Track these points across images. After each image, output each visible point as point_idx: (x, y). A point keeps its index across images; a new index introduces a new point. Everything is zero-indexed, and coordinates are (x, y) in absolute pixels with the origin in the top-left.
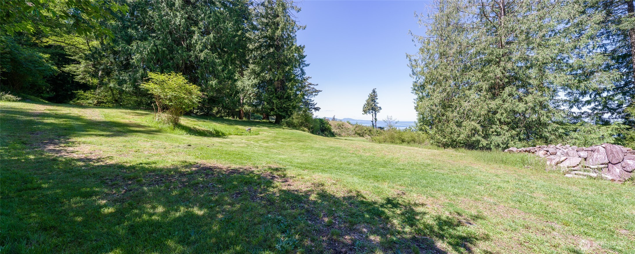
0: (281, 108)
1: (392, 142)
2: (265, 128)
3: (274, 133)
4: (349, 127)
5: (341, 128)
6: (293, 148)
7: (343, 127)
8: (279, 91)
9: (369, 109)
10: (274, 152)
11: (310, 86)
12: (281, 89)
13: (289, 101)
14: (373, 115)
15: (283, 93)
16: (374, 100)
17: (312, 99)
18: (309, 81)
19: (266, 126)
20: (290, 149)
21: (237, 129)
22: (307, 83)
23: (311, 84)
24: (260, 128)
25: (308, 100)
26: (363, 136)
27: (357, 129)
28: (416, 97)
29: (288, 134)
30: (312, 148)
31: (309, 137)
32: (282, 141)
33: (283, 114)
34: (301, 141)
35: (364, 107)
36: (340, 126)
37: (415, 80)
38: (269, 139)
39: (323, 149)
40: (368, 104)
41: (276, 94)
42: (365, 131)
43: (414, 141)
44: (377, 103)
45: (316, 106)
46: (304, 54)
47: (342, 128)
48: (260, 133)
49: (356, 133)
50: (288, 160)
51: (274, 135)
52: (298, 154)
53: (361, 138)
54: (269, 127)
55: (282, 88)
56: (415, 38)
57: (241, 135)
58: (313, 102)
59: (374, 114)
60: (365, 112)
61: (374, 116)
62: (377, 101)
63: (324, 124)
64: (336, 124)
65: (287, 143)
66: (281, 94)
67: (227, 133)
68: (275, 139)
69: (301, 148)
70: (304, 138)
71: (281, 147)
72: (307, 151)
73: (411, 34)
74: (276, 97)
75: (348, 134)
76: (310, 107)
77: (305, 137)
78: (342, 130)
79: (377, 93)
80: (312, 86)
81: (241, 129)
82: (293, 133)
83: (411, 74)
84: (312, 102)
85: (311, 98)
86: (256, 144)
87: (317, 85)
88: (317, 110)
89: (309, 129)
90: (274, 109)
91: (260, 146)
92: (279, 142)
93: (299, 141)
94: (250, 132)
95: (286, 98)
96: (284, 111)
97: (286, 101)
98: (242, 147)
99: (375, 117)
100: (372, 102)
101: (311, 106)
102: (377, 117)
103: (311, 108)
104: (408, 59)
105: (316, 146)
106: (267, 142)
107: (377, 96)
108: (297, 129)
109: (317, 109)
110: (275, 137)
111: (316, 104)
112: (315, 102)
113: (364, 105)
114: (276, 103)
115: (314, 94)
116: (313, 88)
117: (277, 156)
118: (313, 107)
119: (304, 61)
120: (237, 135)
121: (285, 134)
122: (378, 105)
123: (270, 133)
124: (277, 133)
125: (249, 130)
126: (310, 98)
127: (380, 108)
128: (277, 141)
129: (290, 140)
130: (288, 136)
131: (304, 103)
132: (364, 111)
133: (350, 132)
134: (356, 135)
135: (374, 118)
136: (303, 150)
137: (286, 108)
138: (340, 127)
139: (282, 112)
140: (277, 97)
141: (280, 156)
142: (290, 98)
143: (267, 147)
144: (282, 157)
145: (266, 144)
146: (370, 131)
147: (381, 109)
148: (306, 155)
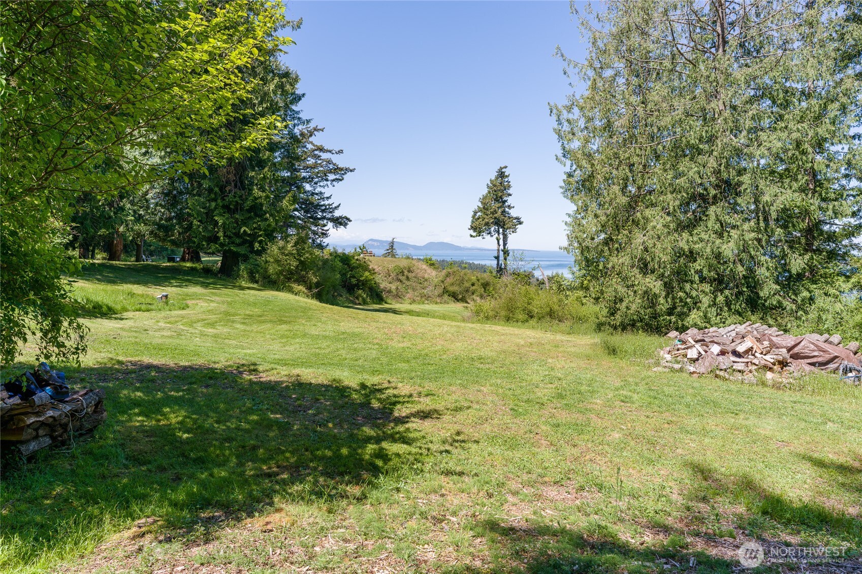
0: (237, 235)
1: (508, 319)
2: (197, 290)
3: (223, 302)
4: (426, 276)
5: (403, 278)
6: (268, 336)
7: (410, 275)
8: (230, 191)
9: (487, 224)
10: (232, 344)
11: (321, 154)
12: (236, 186)
13: (256, 215)
14: (498, 240)
15: (241, 197)
16: (501, 197)
17: (327, 192)
18: (317, 140)
19: (196, 283)
20: (263, 339)
21: (132, 294)
22: (310, 146)
23: (321, 149)
24: (185, 290)
25: (313, 194)
26: (463, 300)
27: (449, 280)
28: (572, 208)
29: (255, 304)
30: (305, 335)
31: (305, 310)
32: (243, 323)
33: (242, 250)
34: (285, 322)
35: (475, 218)
36: (402, 272)
37: (568, 170)
38: (213, 317)
39: (325, 337)
40: (485, 208)
41: (223, 199)
42: (473, 285)
43: (551, 314)
44: (509, 207)
45: (337, 214)
46: (299, 92)
47: (408, 278)
48: (190, 303)
49: (445, 291)
50: (259, 356)
51: (224, 307)
52: (276, 346)
53: (459, 306)
54: (205, 285)
55: (239, 184)
56: (572, 66)
57: (148, 311)
58: (330, 201)
59: (501, 236)
60: (478, 229)
61: (501, 242)
62: (510, 201)
63: (353, 269)
64: (391, 266)
65: (255, 327)
66: (237, 199)
67: (118, 307)
68: (227, 318)
69: (282, 337)
70: (294, 314)
71: (243, 336)
72: (293, 341)
73: (562, 56)
74: (224, 207)
75: (422, 296)
76: (319, 215)
77: (296, 310)
78: (408, 283)
79: (510, 179)
80: (324, 156)
81: (142, 296)
82: (268, 302)
83: (560, 155)
84: (326, 202)
85: (323, 190)
86: (191, 330)
87: (341, 152)
88: (341, 224)
89: (309, 288)
90: (218, 238)
91: (203, 335)
92: (238, 326)
93: (282, 322)
94: (167, 303)
95: (249, 211)
96: (244, 242)
97: (250, 218)
98: (168, 337)
99: (505, 244)
100: (498, 205)
101: (323, 211)
102: (510, 246)
103: (323, 218)
104: (554, 117)
105: (314, 331)
106: (212, 325)
107: (509, 187)
108: (278, 290)
109: (340, 222)
110: (227, 314)
111: (336, 208)
112: (335, 201)
113: (475, 213)
114: (224, 224)
115: (331, 177)
116: (329, 162)
117: (239, 350)
118: (329, 216)
119: (298, 113)
120: (140, 311)
121: (249, 305)
122: (513, 213)
123: (212, 304)
124: (229, 303)
125: (164, 299)
126: (318, 190)
127: (518, 218)
128: (233, 322)
129: (259, 319)
130: (257, 311)
131: (303, 203)
132: (473, 228)
133: (431, 288)
134: (446, 297)
135: (502, 247)
136: (285, 340)
137: (249, 235)
138: (400, 277)
139: (238, 245)
140: (226, 208)
141: (245, 351)
142: (261, 209)
143: (215, 336)
144: (248, 351)
145: (211, 331)
146: (485, 285)
147: (521, 223)
148: (292, 348)
